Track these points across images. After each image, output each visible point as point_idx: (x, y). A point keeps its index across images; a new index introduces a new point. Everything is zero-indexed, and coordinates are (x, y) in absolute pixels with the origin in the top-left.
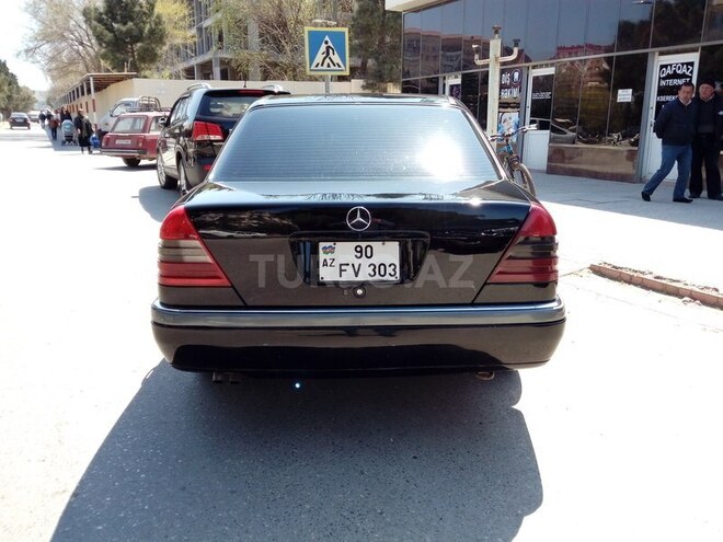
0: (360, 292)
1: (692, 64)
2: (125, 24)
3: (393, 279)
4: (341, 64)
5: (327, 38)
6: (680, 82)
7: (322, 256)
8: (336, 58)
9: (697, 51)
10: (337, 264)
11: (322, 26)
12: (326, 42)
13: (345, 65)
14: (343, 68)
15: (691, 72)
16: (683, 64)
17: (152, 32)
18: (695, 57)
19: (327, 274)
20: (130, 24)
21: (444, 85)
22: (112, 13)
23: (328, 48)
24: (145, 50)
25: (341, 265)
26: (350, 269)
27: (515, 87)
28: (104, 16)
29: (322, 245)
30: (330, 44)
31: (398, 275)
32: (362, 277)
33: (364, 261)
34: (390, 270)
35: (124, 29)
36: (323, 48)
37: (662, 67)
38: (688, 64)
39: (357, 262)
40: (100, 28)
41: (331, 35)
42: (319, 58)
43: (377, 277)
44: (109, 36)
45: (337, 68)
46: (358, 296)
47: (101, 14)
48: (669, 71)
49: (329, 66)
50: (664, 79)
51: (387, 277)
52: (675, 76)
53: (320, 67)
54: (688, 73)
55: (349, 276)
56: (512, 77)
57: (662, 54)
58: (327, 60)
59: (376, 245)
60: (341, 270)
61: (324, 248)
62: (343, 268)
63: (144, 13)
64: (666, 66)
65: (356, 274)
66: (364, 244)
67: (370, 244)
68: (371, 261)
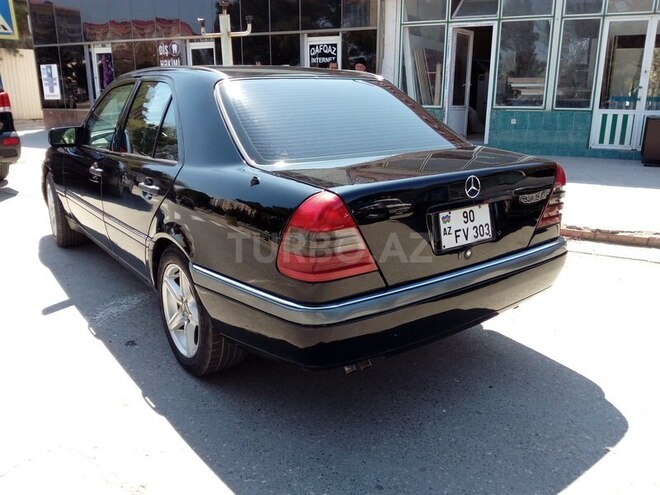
0: (469, 253)
1: (335, 45)
3: (488, 237)
4: (7, 26)
6: (328, 60)
7: (443, 226)
9: (338, 34)
10: (452, 231)
13: (12, 28)
14: (10, 31)
15: (336, 52)
16: (328, 45)
18: (337, 40)
19: (447, 242)
21: (90, 53)
25: (456, 231)
26: (461, 233)
27: (176, 58)
29: (442, 215)
31: (491, 233)
32: (471, 240)
33: (470, 225)
34: (486, 230)
37: (311, 47)
38: (332, 45)
39: (465, 226)
43: (480, 238)
46: (467, 258)
48: (317, 51)
50: (314, 57)
51: (485, 237)
52: (322, 54)
54: (333, 53)
55: (462, 241)
56: (170, 49)
57: (310, 35)
59: (475, 208)
60: (457, 236)
61: (443, 218)
62: (458, 233)
64: (314, 46)
65: (466, 237)
66: (468, 210)
67: (471, 208)
68: (474, 224)
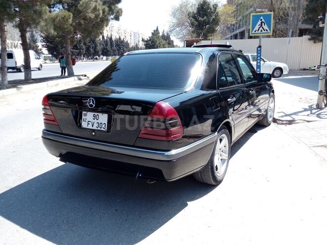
0: (93, 134)
2: (203, 18)
3: (104, 130)
4: (268, 30)
5: (262, 18)
7: (83, 117)
8: (266, 27)
10: (87, 121)
11: (260, 12)
12: (261, 20)
13: (270, 30)
14: (269, 31)
17: (214, 20)
19: (84, 125)
20: (205, 17)
22: (199, 13)
23: (262, 23)
24: (210, 28)
25: (88, 121)
26: (90, 123)
28: (196, 15)
29: (84, 112)
30: (263, 20)
31: (106, 128)
32: (94, 128)
33: (96, 121)
34: (103, 126)
35: (202, 19)
36: (259, 22)
39: (93, 121)
40: (193, 20)
41: (264, 16)
42: (257, 27)
43: (99, 128)
44: (196, 23)
45: (266, 31)
46: (93, 136)
47: (195, 14)
49: (261, 31)
51: (102, 129)
53: (257, 32)
55: (90, 127)
58: (261, 28)
59: (100, 115)
60: (88, 124)
61: (84, 114)
63: (212, 12)
65: (93, 126)
66: (96, 114)
67: (98, 114)
68: (98, 121)
